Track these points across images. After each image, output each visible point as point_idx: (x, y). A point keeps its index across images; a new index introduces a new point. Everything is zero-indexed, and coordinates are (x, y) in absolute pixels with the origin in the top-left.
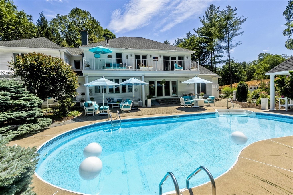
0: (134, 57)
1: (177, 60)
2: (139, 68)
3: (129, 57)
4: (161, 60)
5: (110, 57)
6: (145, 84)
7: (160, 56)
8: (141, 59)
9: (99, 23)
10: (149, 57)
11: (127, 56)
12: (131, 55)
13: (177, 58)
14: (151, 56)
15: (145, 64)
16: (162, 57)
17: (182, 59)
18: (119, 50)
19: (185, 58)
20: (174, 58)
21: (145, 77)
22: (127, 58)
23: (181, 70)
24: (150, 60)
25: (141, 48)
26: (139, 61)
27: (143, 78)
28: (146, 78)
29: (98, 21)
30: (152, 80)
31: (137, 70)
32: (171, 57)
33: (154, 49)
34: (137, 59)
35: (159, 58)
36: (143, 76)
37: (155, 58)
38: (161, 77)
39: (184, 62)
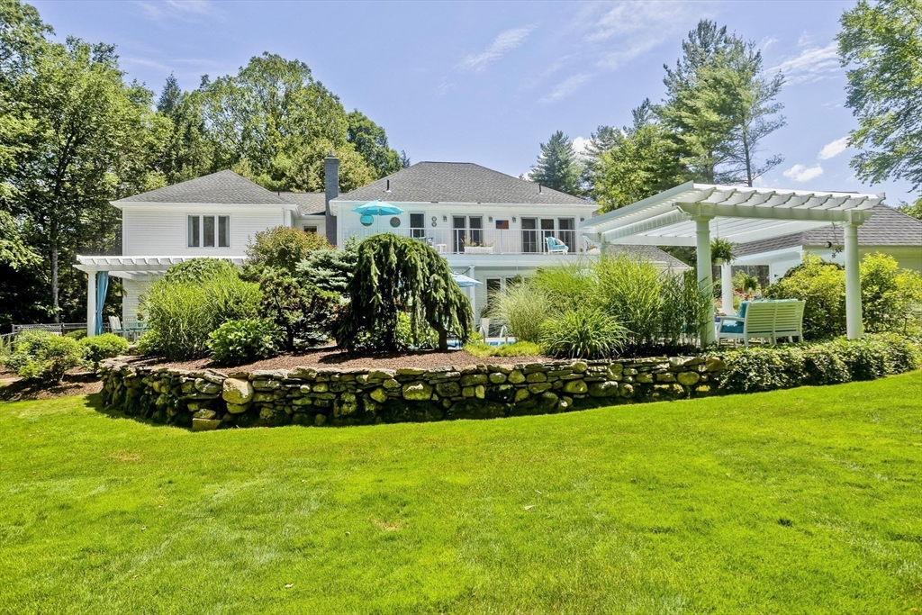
0: (450, 222)
1: (557, 230)
2: (462, 249)
3: (439, 221)
4: (516, 229)
5: (395, 222)
6: (476, 285)
7: (514, 219)
8: (468, 229)
9: (337, 98)
10: (485, 222)
11: (434, 219)
12: (445, 218)
13: (556, 224)
14: (491, 219)
15: (477, 239)
16: (519, 222)
17: (569, 226)
18: (417, 207)
19: (577, 222)
20: (547, 224)
21: (477, 269)
22: (434, 224)
23: (561, 253)
24: (488, 228)
25: (468, 201)
26: (462, 234)
27: (472, 271)
28: (478, 272)
29: (334, 94)
30: (493, 275)
31: (458, 252)
32: (542, 220)
33: (499, 202)
34: (458, 229)
35: (510, 223)
36: (472, 267)
37: (502, 224)
38: (514, 268)
39: (573, 233)
